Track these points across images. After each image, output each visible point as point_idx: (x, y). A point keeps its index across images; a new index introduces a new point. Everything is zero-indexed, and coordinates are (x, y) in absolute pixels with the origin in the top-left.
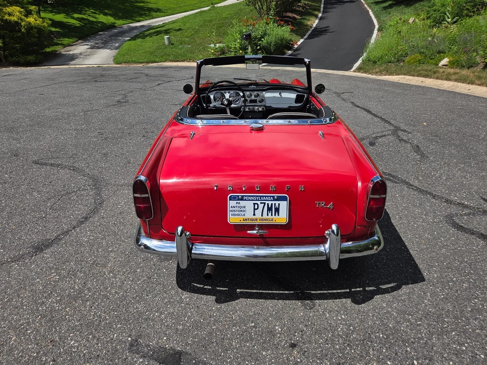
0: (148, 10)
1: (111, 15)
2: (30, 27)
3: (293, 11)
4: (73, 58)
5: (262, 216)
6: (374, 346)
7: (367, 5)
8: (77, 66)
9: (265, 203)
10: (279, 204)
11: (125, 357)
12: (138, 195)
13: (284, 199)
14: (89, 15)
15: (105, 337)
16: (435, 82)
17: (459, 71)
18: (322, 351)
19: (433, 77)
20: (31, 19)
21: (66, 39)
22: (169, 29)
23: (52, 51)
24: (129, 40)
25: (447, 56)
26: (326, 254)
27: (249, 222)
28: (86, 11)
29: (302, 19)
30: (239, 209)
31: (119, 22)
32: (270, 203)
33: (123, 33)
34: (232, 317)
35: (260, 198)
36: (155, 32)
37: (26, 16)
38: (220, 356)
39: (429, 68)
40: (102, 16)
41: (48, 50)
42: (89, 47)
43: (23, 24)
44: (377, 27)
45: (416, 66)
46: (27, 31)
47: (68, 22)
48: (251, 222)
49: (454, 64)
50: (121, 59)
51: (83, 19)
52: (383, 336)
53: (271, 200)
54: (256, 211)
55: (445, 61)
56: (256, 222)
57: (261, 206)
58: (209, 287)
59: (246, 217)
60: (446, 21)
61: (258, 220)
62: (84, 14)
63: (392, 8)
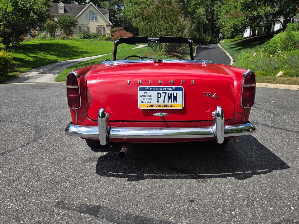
0: (81, 53)
1: (55, 55)
3: (176, 52)
4: (27, 79)
5: (164, 102)
6: (257, 200)
7: (224, 49)
8: (29, 83)
9: (166, 93)
10: (176, 93)
11: (52, 210)
12: (70, 87)
13: (180, 89)
14: (41, 55)
15: (36, 200)
16: (275, 86)
17: (290, 78)
18: (215, 203)
19: (273, 82)
21: (23, 68)
22: (94, 62)
23: (13, 75)
24: (67, 69)
25: (281, 70)
26: (214, 134)
27: (154, 107)
28: (39, 53)
29: (183, 56)
30: (147, 97)
31: (60, 59)
32: (170, 92)
33: (62, 65)
34: (141, 188)
35: (163, 89)
36: (85, 64)
38: (132, 207)
39: (270, 78)
40: (49, 55)
41: (10, 74)
42: (38, 73)
44: (232, 60)
45: (261, 77)
47: (25, 59)
48: (156, 107)
49: (286, 75)
50: (60, 79)
51: (36, 57)
52: (263, 195)
53: (171, 91)
54: (159, 99)
55: (280, 73)
56: (159, 107)
57: (163, 95)
58: (122, 174)
59: (152, 103)
60: (278, 52)
61: (161, 106)
62: (37, 54)
63: (241, 50)
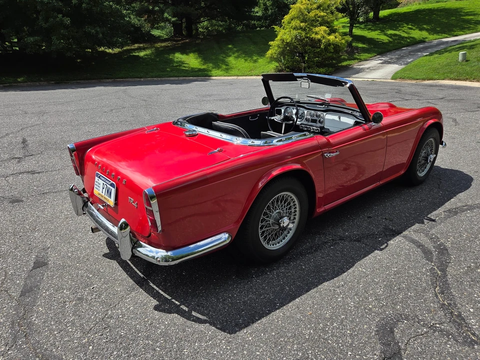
1: (427, 30)
2: (329, 44)
4: (359, 71)
14: (404, 31)
20: (332, 37)
21: (366, 54)
23: (347, 65)
24: (427, 55)
28: (403, 27)
31: (430, 38)
33: (426, 48)
37: (329, 34)
40: (417, 31)
41: (344, 64)
42: (382, 62)
43: (323, 41)
46: (325, 47)
47: (378, 39)
59: (100, 192)
61: (103, 197)
62: (399, 30)
